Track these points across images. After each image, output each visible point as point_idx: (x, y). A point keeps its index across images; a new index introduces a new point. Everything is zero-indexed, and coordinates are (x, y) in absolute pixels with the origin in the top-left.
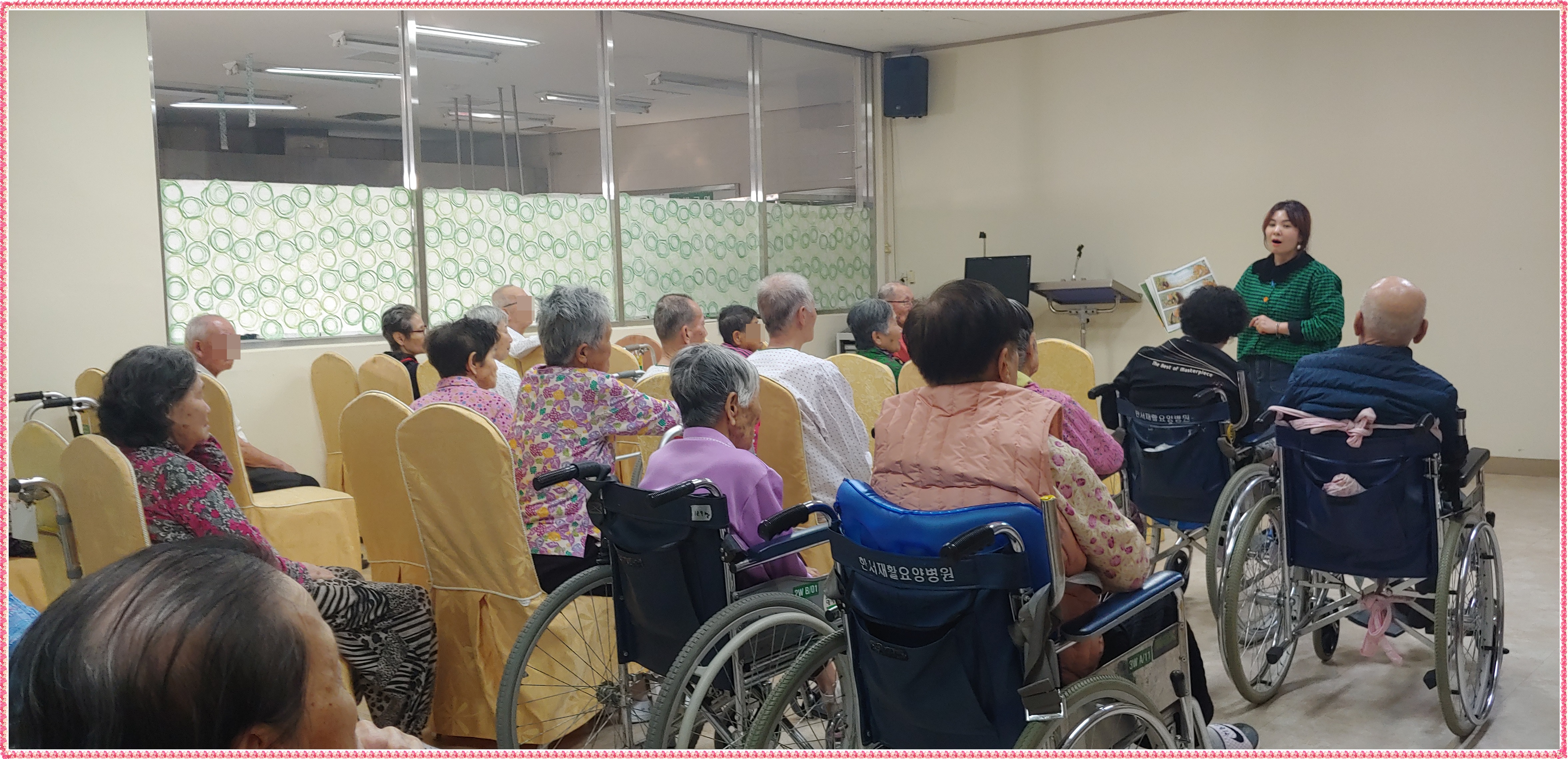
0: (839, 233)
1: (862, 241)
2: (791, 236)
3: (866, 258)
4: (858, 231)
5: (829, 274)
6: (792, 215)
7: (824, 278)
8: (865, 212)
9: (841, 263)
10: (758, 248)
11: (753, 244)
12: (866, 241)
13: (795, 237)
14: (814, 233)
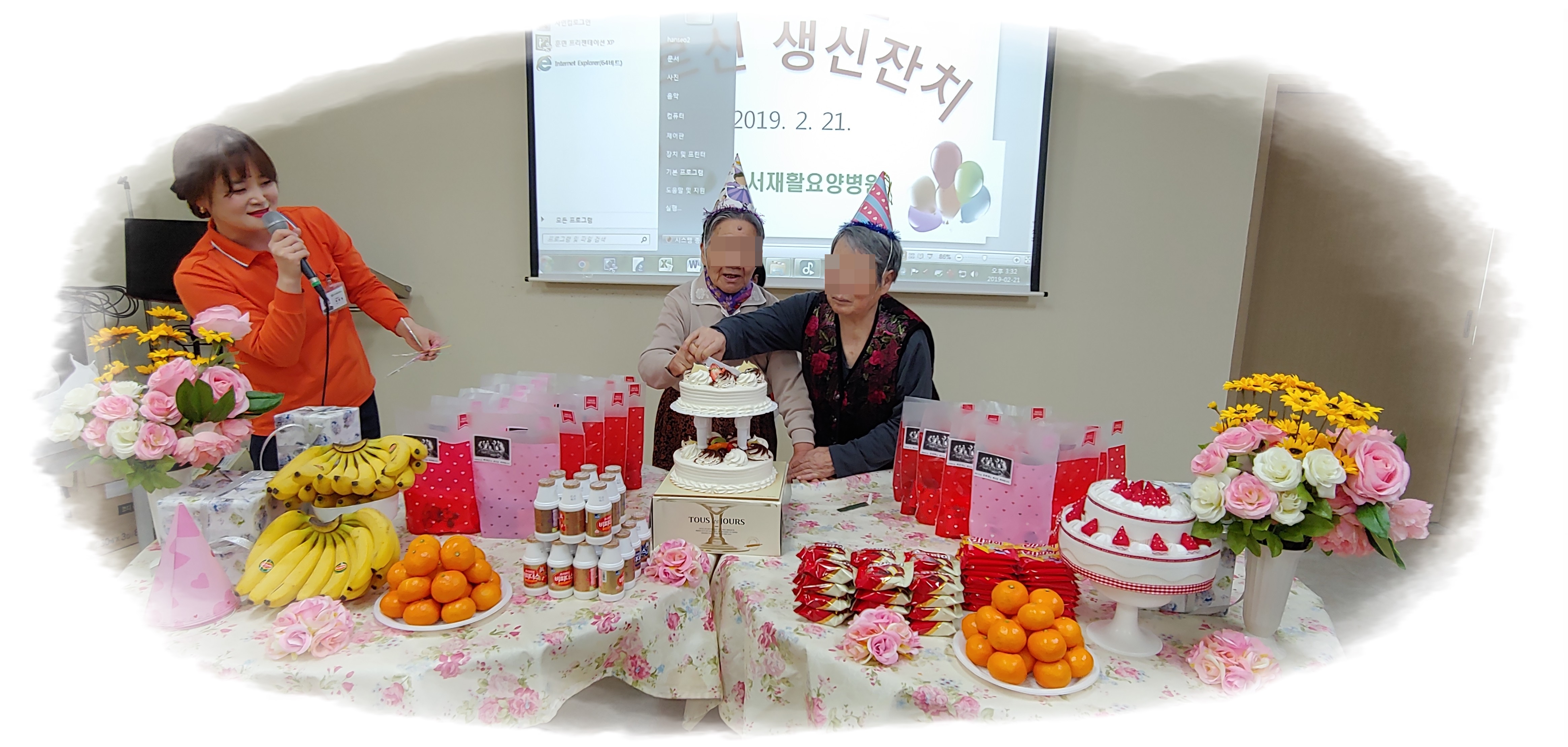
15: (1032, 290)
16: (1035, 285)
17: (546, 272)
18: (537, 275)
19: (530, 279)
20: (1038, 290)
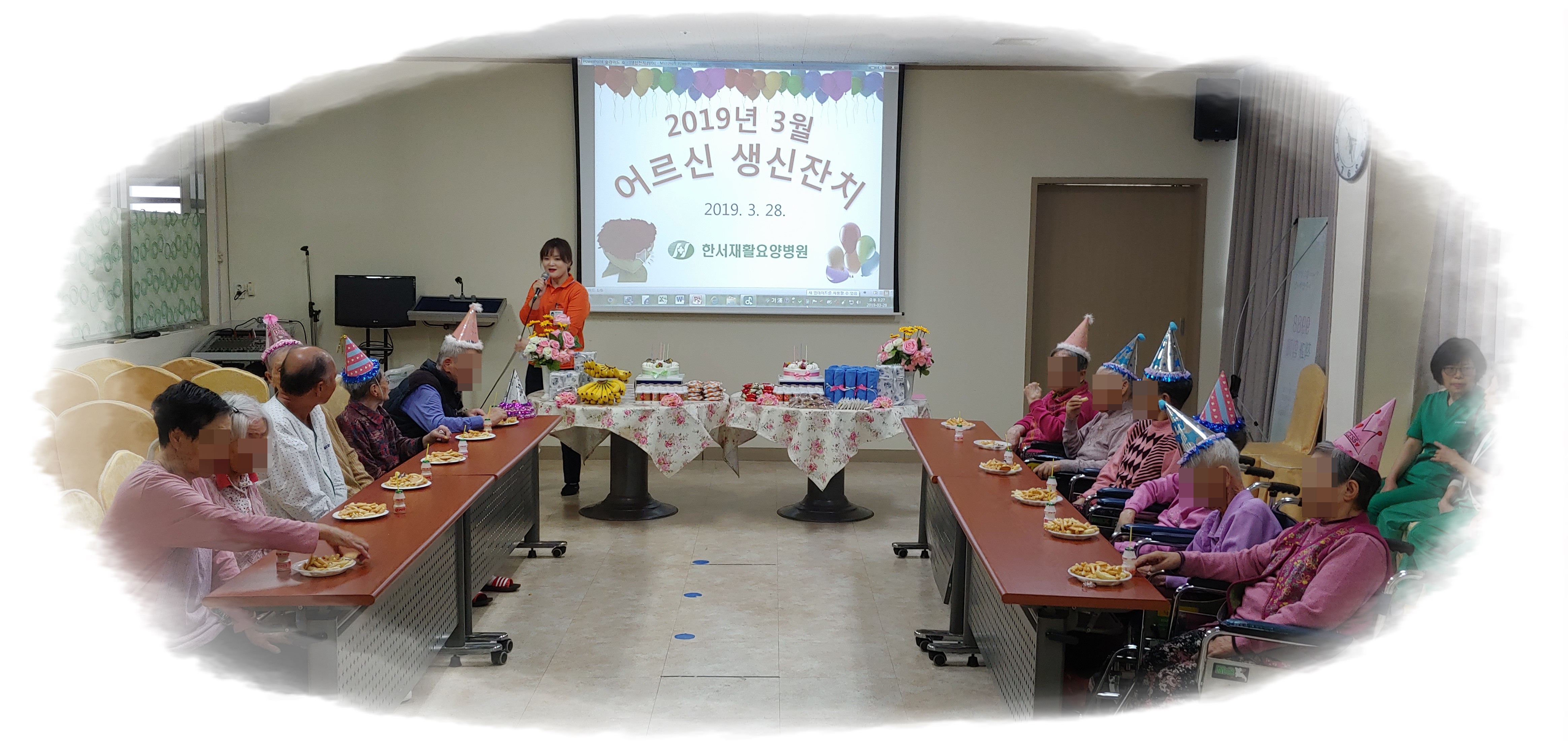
0: (178, 240)
1: (194, 248)
2: (145, 246)
3: (197, 266)
4: (191, 238)
5: (172, 287)
6: (145, 223)
7: (169, 291)
8: (196, 218)
9: (180, 272)
10: (121, 259)
11: (116, 256)
12: (197, 248)
13: (147, 246)
14: (161, 242)
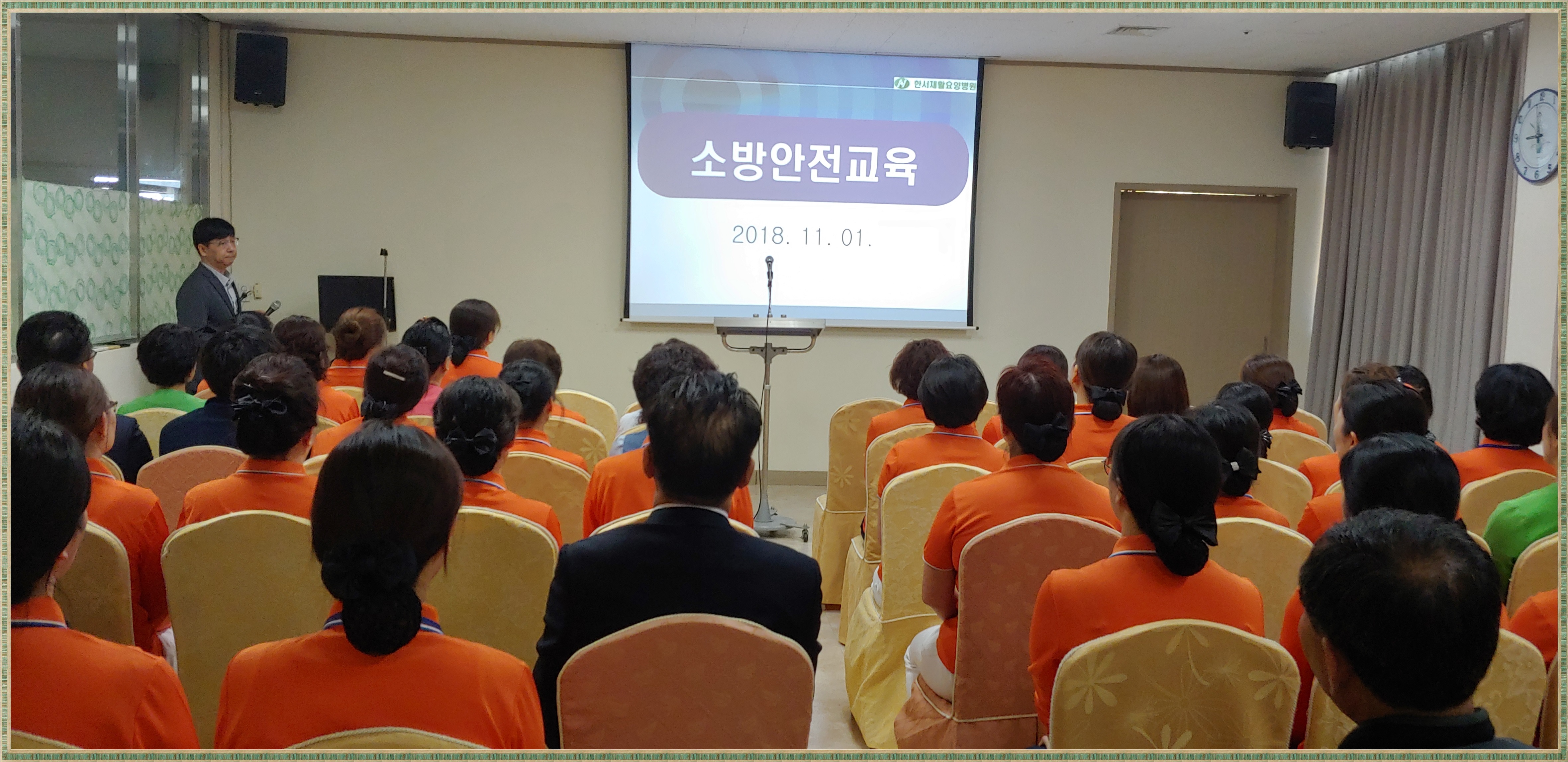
15: (968, 325)
16: (970, 322)
17: (634, 315)
18: (628, 317)
19: (625, 320)
20: (972, 325)
